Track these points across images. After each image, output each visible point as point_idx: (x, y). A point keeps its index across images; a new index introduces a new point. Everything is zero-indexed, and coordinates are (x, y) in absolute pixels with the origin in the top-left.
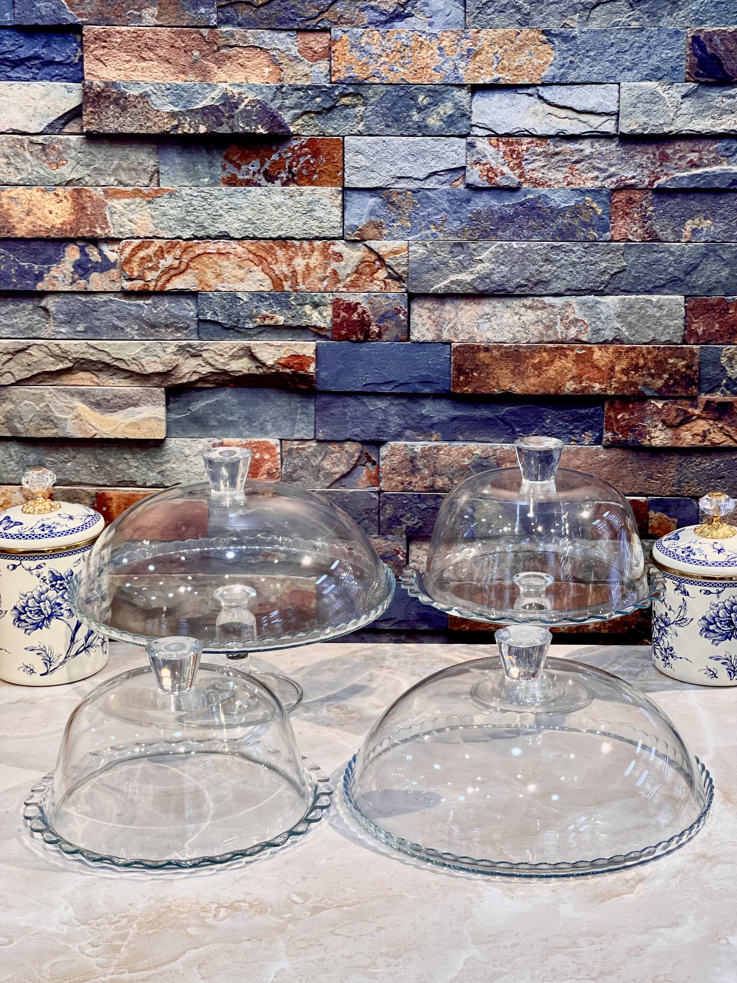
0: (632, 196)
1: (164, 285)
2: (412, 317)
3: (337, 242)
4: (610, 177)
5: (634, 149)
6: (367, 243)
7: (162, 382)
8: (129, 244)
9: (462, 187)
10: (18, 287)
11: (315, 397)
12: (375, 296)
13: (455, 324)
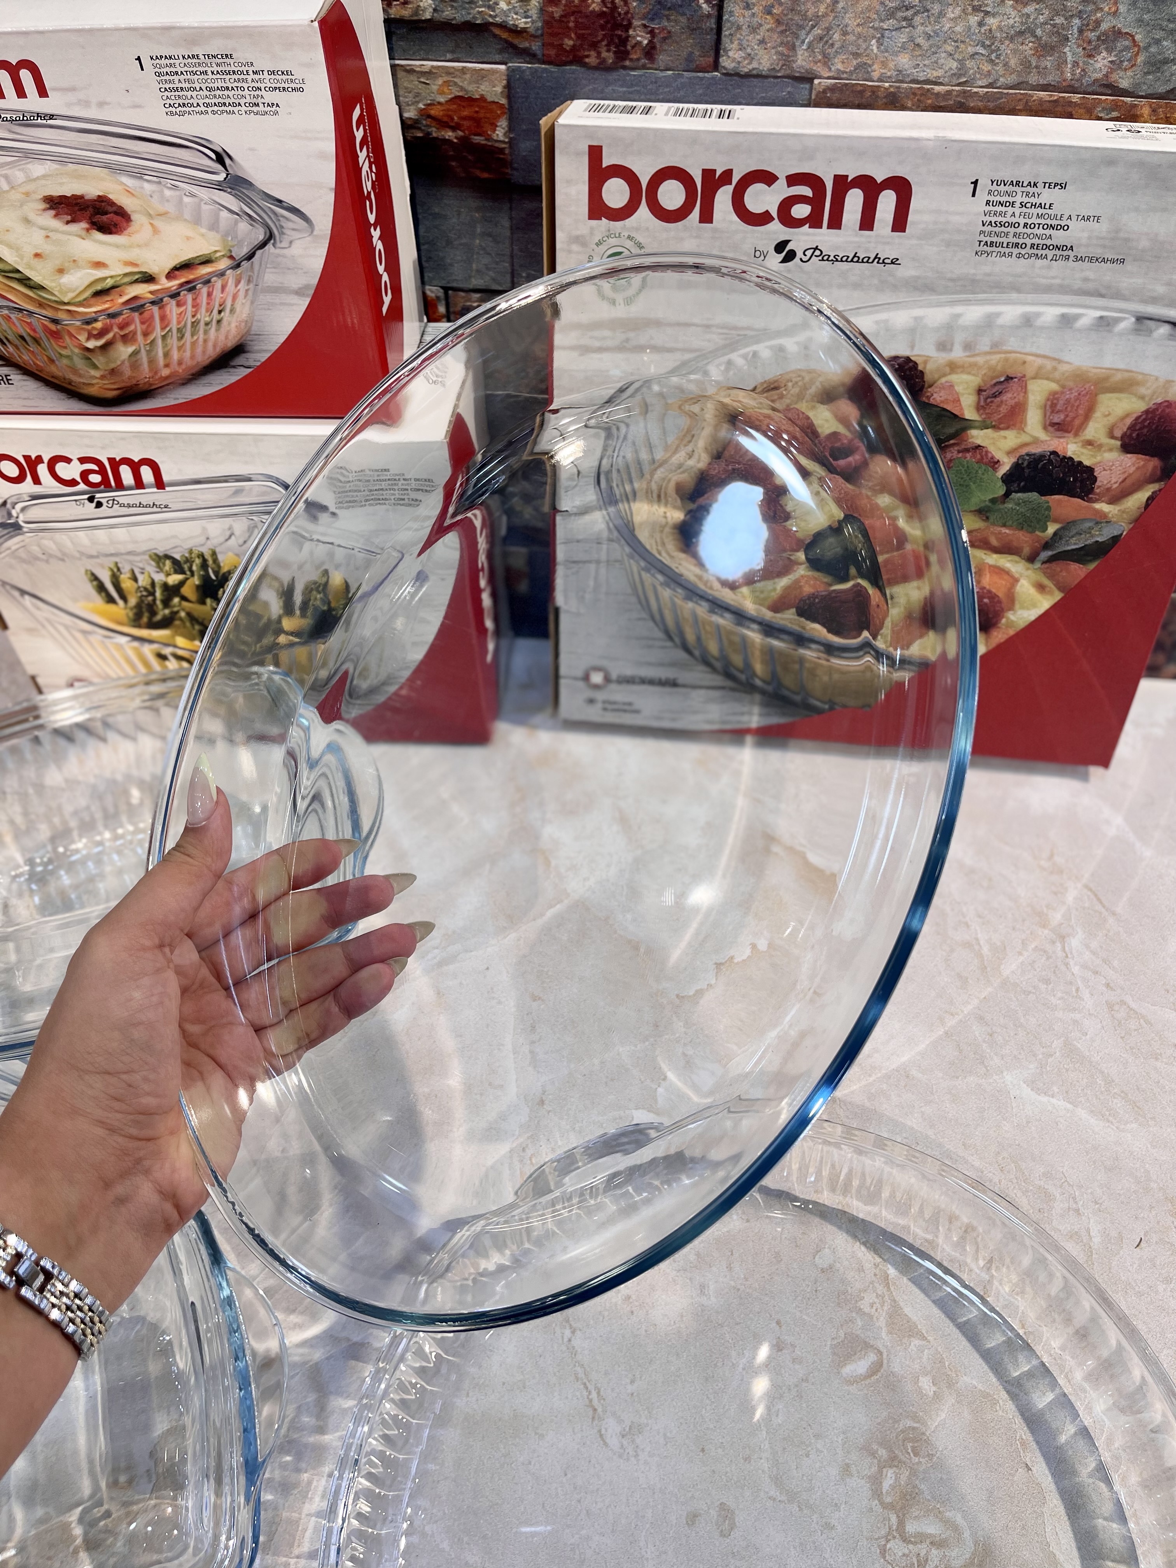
11: (510, 200)
13: (828, 29)
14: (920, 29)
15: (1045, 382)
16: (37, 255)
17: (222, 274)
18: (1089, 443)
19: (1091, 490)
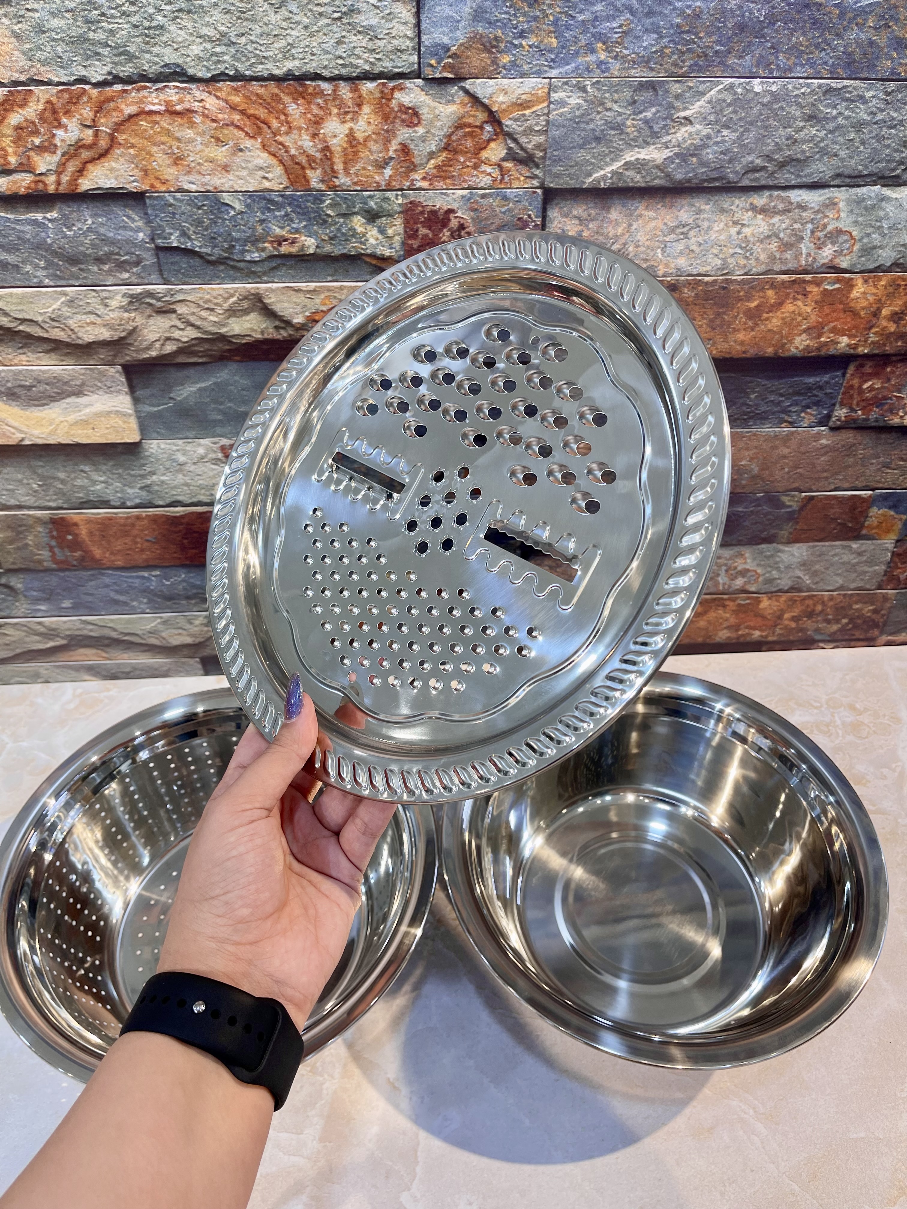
1: (75, 181)
3: (408, 83)
6: (468, 84)
7: (115, 356)
12: (483, 196)
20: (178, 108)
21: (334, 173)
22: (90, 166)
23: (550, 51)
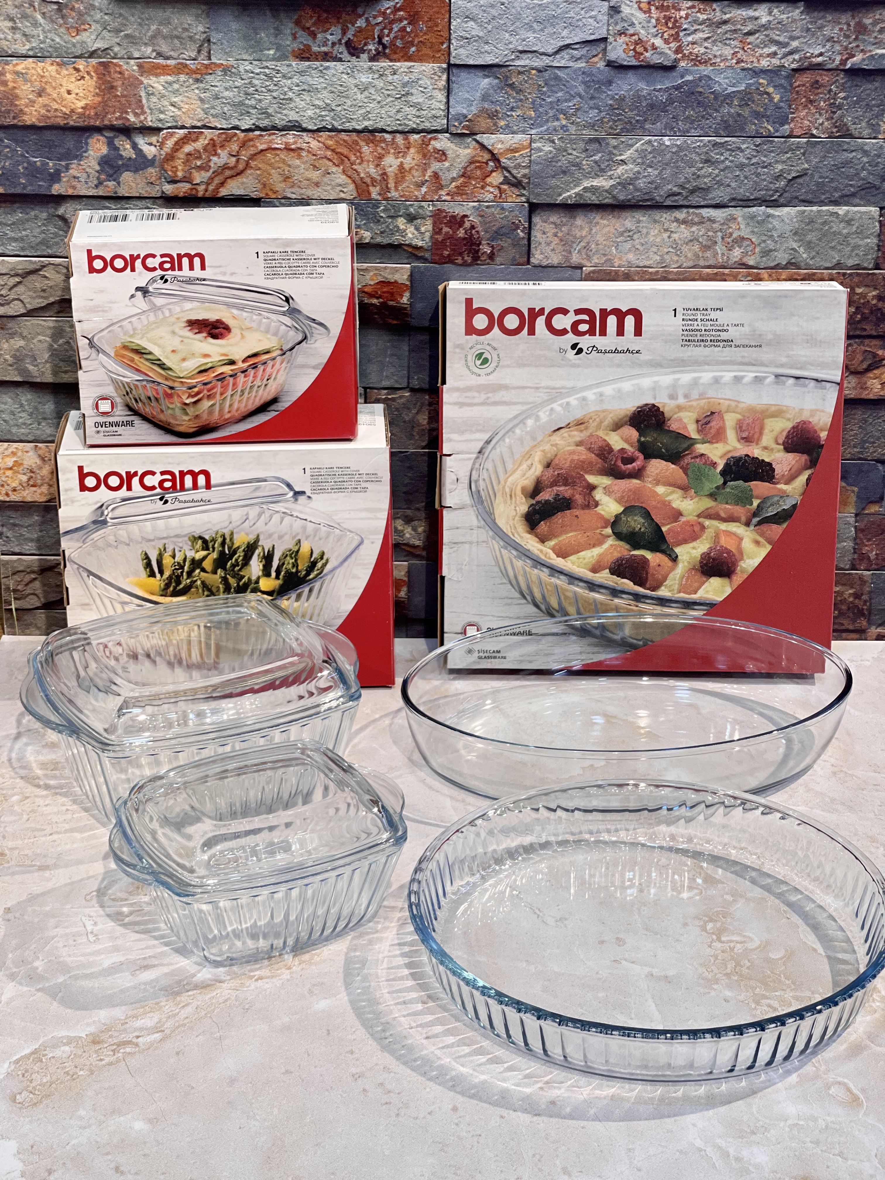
0: (818, 78)
1: (217, 190)
2: (533, 233)
3: (440, 136)
4: (791, 53)
5: (824, 17)
6: (478, 137)
8: (172, 135)
9: (601, 64)
10: (29, 190)
11: (409, 335)
12: (488, 207)
13: (588, 243)
14: (637, 241)
15: (733, 414)
16: (173, 351)
17: (274, 359)
18: (766, 448)
19: (773, 477)
20: (293, 147)
21: (388, 190)
22: (229, 181)
23: (531, 119)
